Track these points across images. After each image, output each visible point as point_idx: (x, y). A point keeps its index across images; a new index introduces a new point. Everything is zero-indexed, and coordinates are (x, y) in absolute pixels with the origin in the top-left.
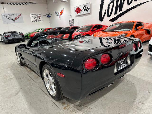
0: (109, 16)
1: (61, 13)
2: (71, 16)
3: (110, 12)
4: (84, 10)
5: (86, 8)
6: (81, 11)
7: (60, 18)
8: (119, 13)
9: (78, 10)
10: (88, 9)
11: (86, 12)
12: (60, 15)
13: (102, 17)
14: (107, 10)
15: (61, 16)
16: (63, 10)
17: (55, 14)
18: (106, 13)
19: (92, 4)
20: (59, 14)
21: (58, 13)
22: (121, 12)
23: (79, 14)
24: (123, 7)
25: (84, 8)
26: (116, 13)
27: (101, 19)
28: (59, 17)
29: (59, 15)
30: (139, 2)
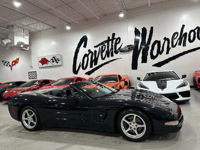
0: (84, 69)
1: (14, 63)
2: (32, 67)
3: (85, 65)
4: (53, 61)
5: (55, 59)
6: (48, 63)
7: (11, 69)
8: (94, 67)
9: (44, 61)
10: (59, 61)
11: (55, 64)
12: (13, 65)
13: (77, 70)
14: (81, 63)
15: (14, 67)
16: (18, 59)
17: (2, 64)
18: (81, 66)
19: (63, 55)
20: (11, 63)
21: (9, 63)
22: (97, 66)
23: (45, 65)
24: (98, 61)
25: (53, 59)
26: (91, 66)
27: (75, 72)
28: (9, 68)
29: (10, 65)
30: (111, 58)
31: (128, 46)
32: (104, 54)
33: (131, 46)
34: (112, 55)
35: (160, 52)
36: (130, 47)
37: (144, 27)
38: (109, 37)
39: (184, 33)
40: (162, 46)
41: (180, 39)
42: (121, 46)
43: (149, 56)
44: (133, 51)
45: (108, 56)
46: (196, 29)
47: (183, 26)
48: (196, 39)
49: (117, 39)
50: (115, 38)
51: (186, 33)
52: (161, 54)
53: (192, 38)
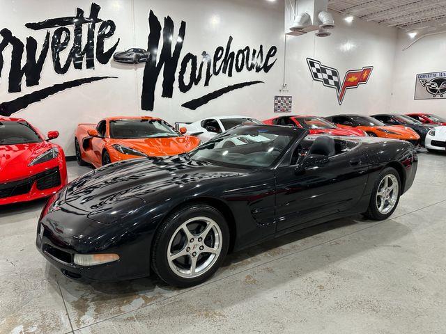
8: (26, 90)
22: (36, 88)
30: (85, 73)
31: (136, 50)
32: (64, 56)
33: (141, 51)
34: (90, 65)
35: (195, 80)
36: (141, 54)
37: (168, 17)
38: (80, 11)
39: (230, 52)
40: (198, 67)
41: (225, 61)
42: (116, 45)
43: (176, 85)
44: (144, 64)
45: (78, 66)
46: (245, 50)
47: (231, 39)
48: (245, 67)
49: (105, 24)
50: (100, 20)
51: (233, 53)
52: (196, 84)
53: (240, 65)
